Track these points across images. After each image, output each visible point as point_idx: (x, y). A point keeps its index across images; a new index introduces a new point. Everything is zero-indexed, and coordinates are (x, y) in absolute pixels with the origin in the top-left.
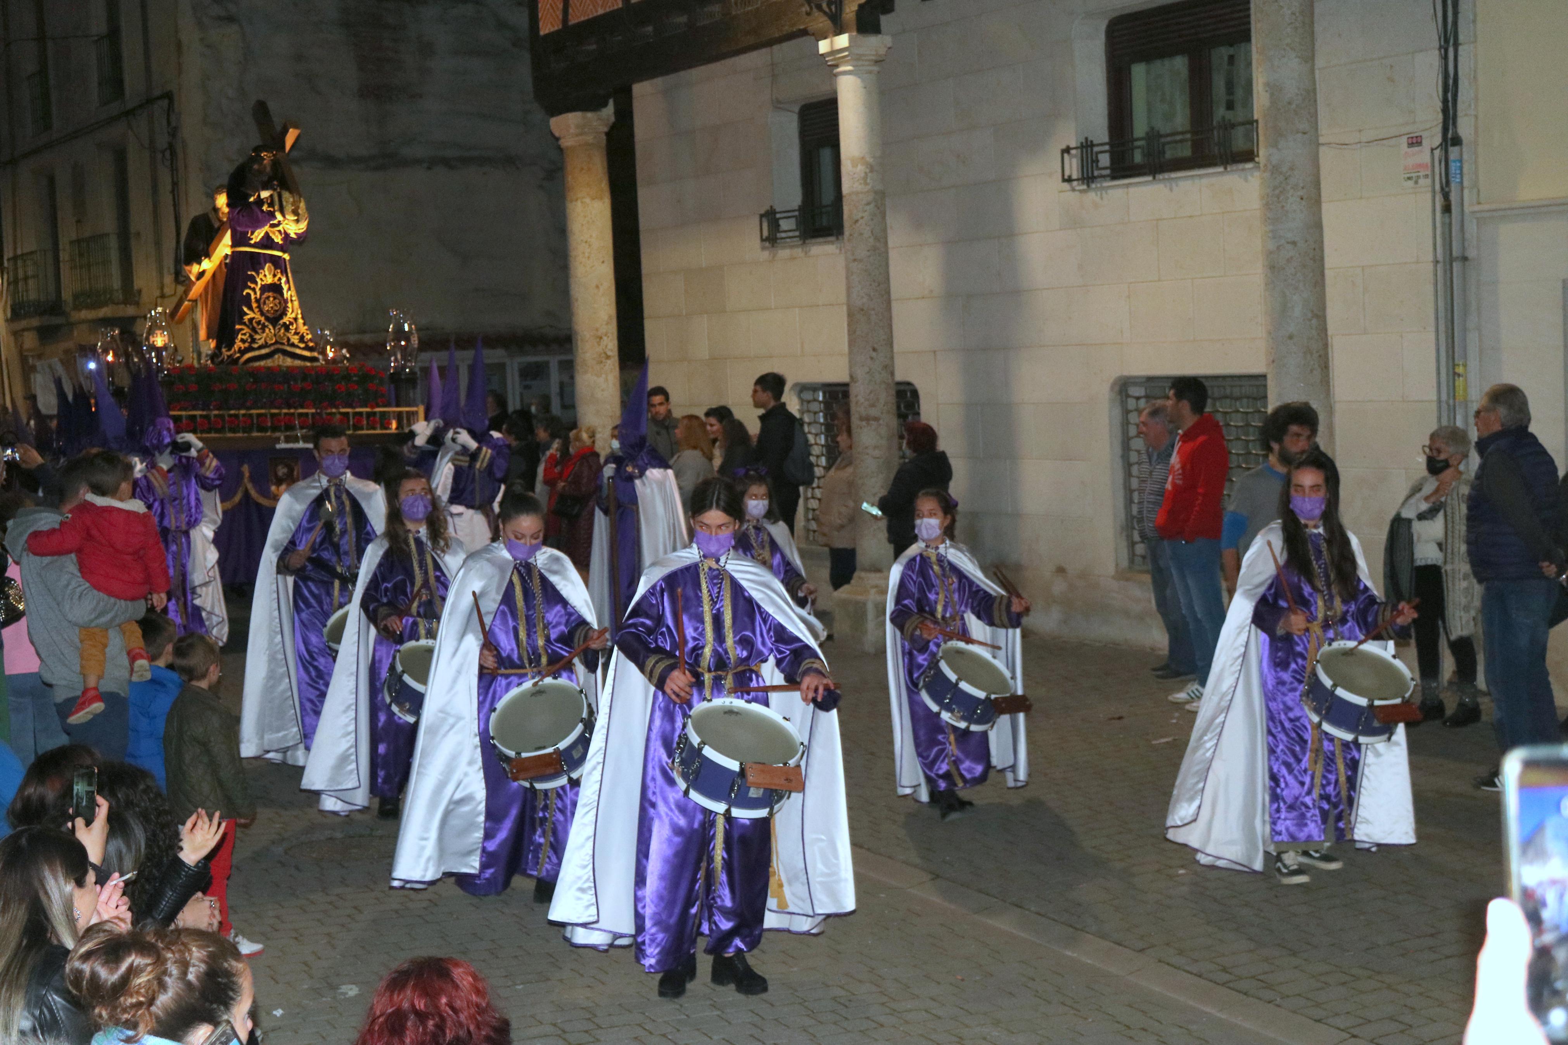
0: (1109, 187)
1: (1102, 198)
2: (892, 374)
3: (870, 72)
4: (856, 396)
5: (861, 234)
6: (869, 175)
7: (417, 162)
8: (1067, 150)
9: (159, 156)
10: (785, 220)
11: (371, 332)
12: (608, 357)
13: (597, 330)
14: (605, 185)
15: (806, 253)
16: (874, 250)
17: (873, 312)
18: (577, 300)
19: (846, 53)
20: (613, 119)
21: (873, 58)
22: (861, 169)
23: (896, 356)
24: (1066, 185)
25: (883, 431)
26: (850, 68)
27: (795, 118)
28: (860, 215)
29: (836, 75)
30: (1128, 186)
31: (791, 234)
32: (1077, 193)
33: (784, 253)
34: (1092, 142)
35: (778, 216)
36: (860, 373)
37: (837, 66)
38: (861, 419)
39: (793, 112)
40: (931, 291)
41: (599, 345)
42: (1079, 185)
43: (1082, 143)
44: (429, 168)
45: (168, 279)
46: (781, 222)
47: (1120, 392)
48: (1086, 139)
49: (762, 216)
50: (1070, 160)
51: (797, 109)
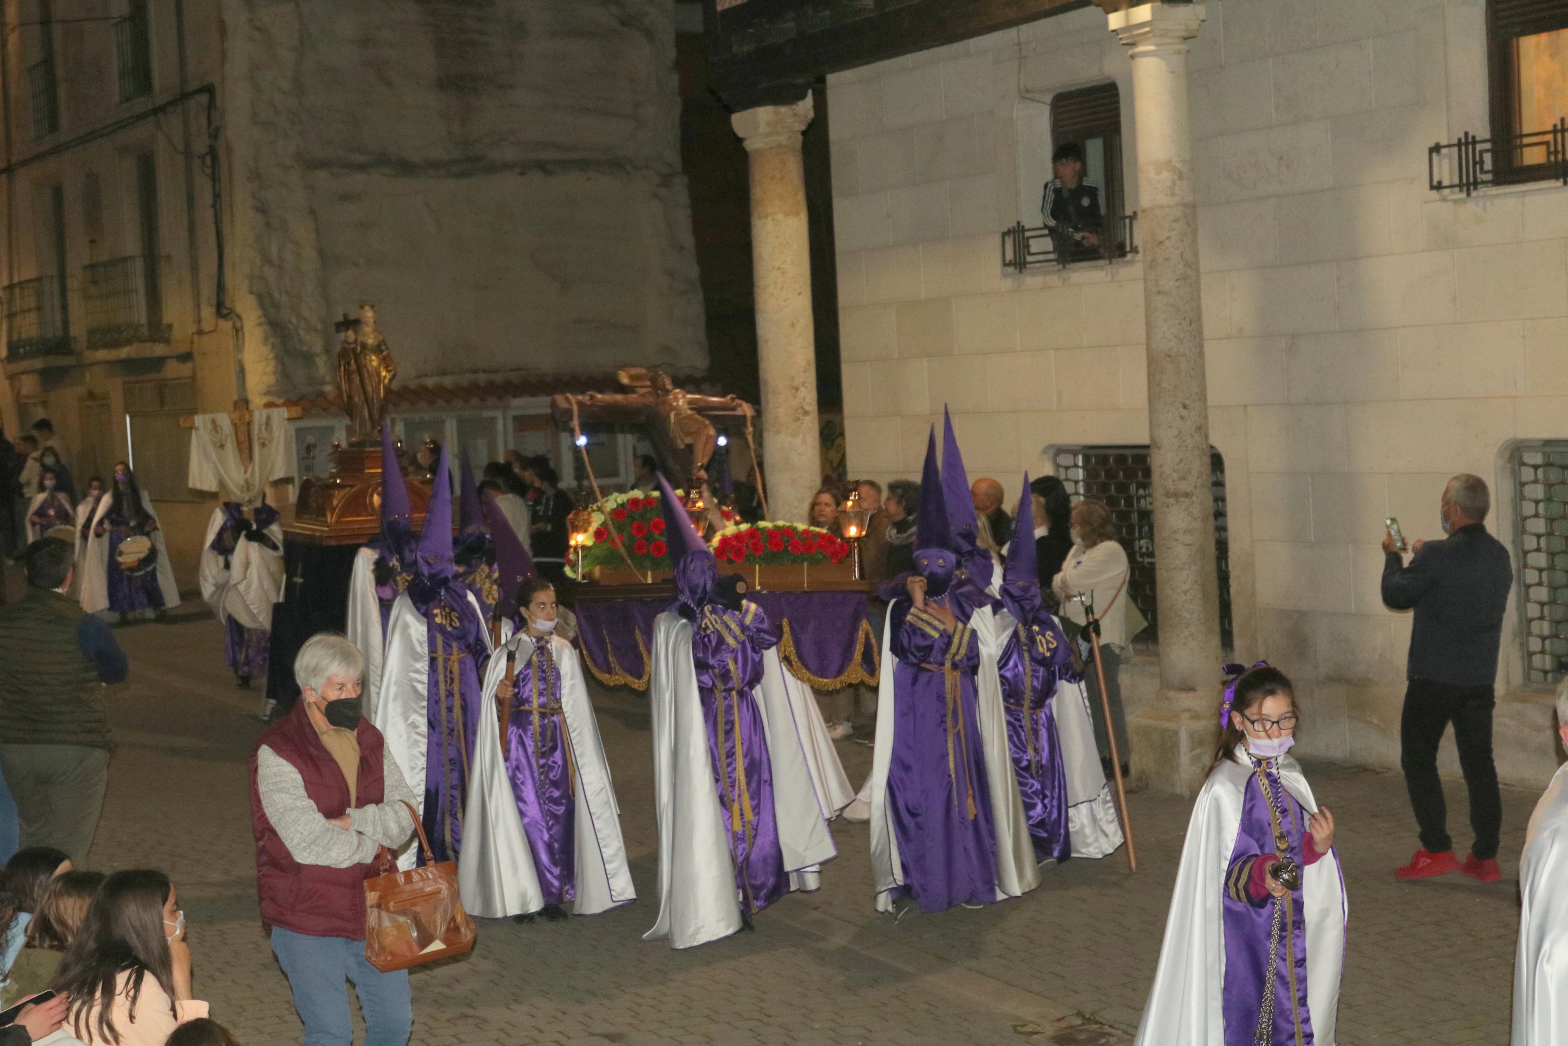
0: (1497, 195)
1: (1485, 209)
2: (1206, 437)
3: (1179, 52)
4: (1161, 466)
5: (1167, 259)
6: (1178, 183)
7: (508, 166)
8: (1436, 149)
9: (197, 162)
10: (1036, 239)
11: (452, 373)
12: (806, 413)
13: (793, 379)
14: (801, 197)
15: (1064, 280)
16: (1185, 279)
17: (1183, 359)
18: (766, 341)
19: (1147, 29)
20: (811, 114)
21: (1183, 34)
22: (1166, 175)
23: (1211, 413)
24: (1434, 194)
25: (1196, 510)
26: (1152, 48)
27: (1047, 110)
28: (1166, 234)
29: (1132, 57)
30: (1524, 194)
31: (1041, 258)
32: (1450, 204)
33: (1032, 281)
34: (1474, 137)
35: (1027, 234)
36: (1166, 437)
37: (1133, 45)
38: (1168, 495)
39: (1045, 103)
40: (1241, 330)
41: (795, 397)
42: (1452, 193)
43: (1460, 140)
44: (522, 174)
45: (208, 312)
46: (1032, 242)
47: (1511, 458)
48: (1466, 134)
49: (1004, 235)
50: (1440, 161)
51: (1049, 99)
